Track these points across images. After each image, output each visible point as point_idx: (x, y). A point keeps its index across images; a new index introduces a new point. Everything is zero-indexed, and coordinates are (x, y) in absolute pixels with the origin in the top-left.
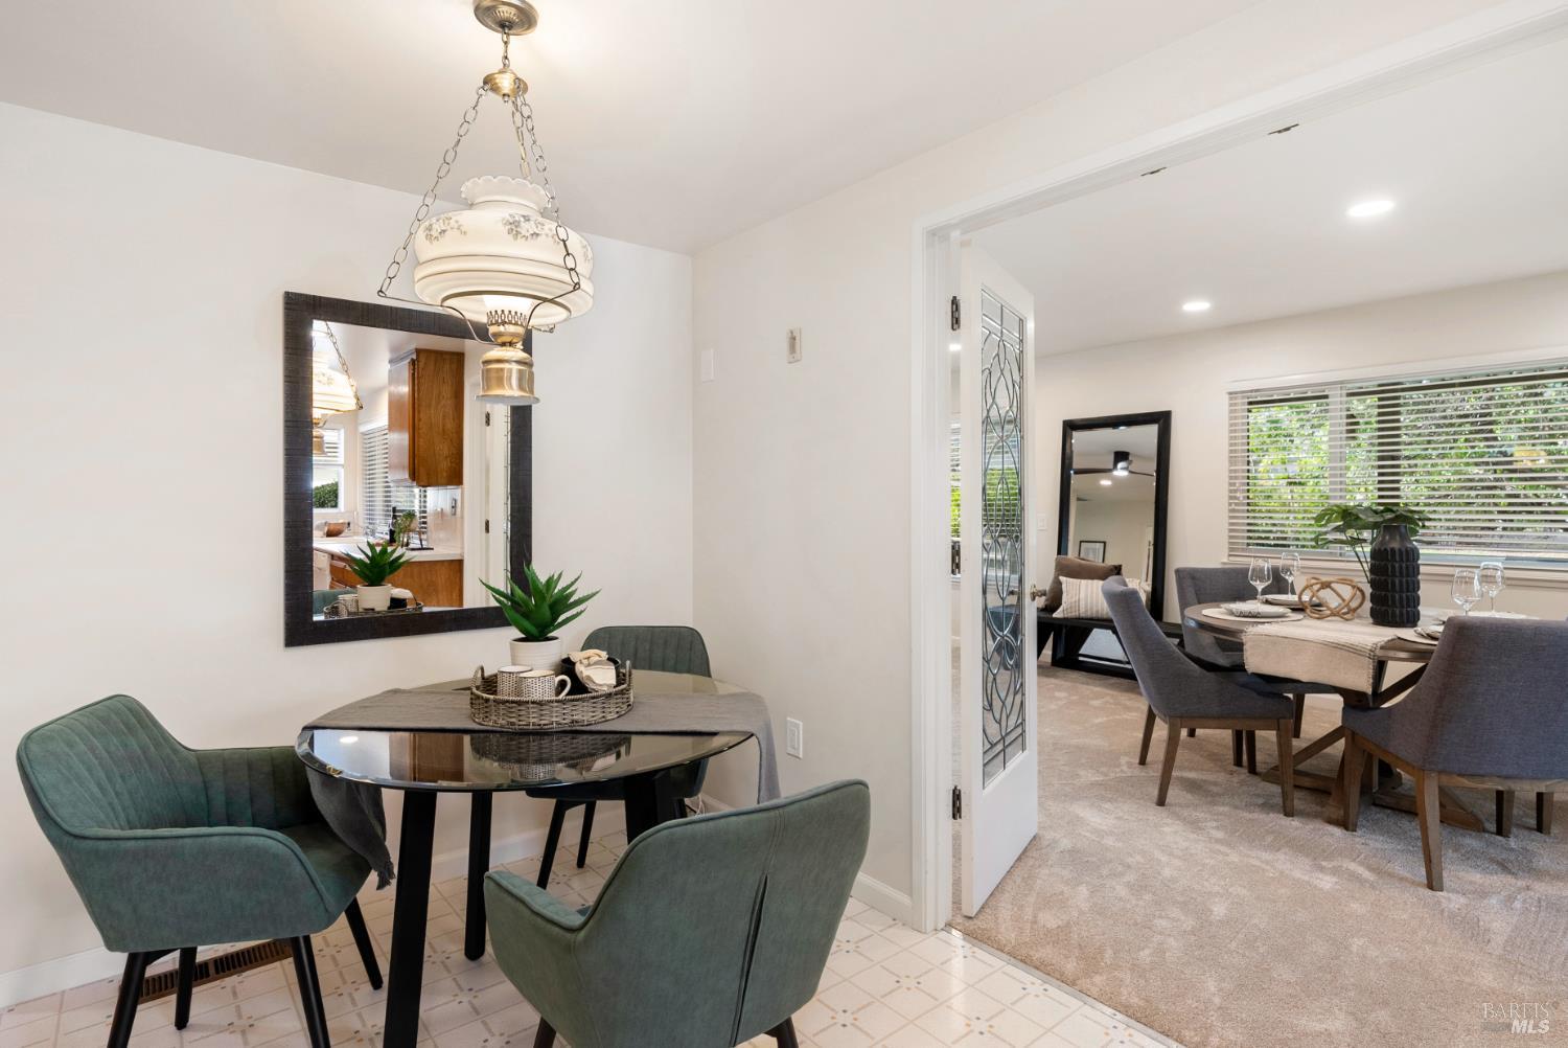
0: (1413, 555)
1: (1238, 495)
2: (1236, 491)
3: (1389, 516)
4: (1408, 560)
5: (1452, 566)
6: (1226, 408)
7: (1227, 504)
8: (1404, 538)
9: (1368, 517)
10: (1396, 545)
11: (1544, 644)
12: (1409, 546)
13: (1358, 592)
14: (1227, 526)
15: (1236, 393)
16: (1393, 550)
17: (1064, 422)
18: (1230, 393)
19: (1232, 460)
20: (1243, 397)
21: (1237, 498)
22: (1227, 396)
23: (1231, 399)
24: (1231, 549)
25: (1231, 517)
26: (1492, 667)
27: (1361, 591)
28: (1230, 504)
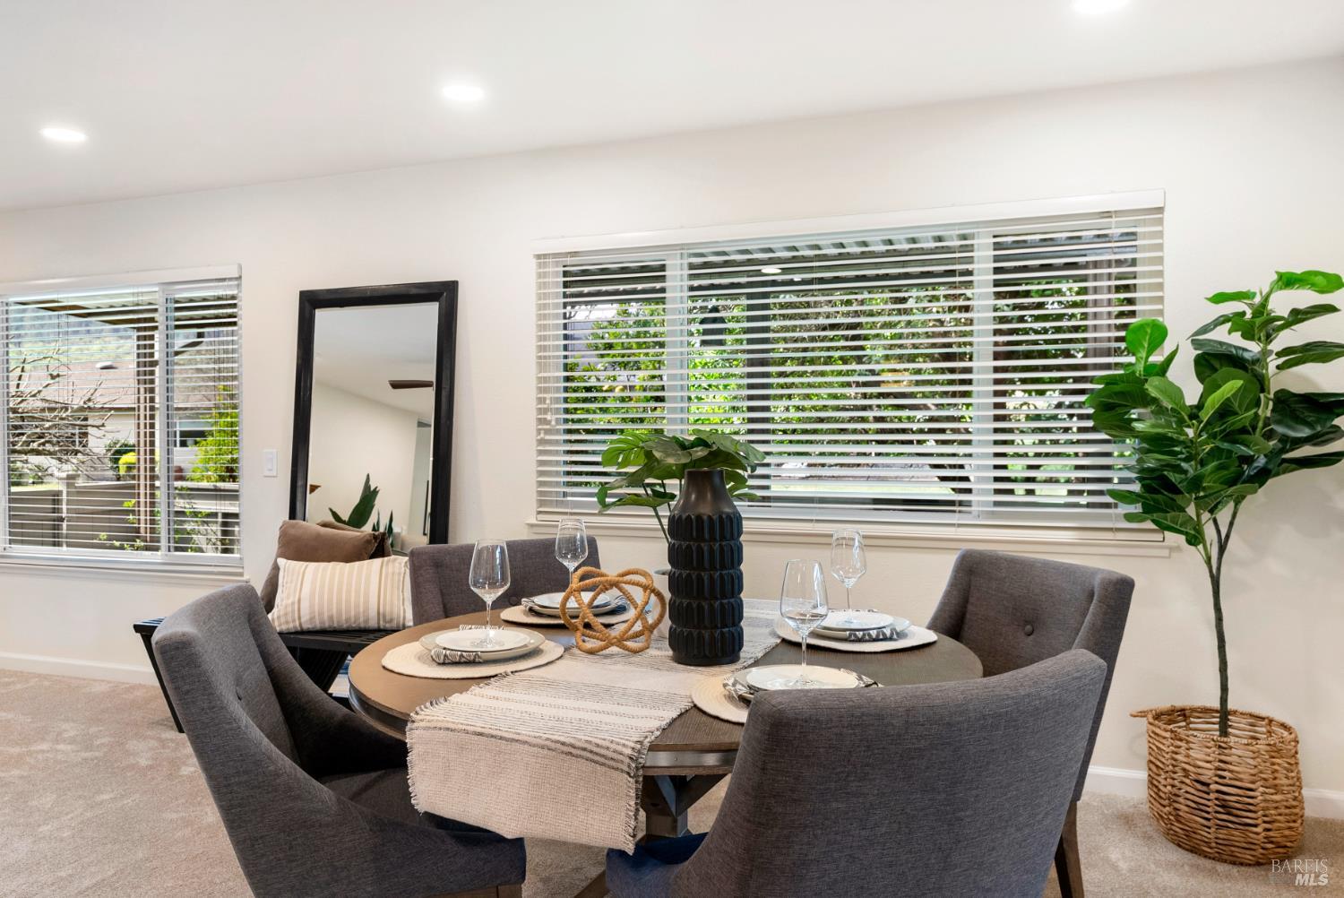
0: (731, 526)
1: (548, 417)
2: (545, 411)
3: (700, 452)
4: (723, 538)
5: (811, 521)
6: (532, 280)
7: (535, 432)
8: (720, 495)
9: (668, 455)
10: (706, 510)
11: (923, 743)
12: (727, 510)
13: (653, 598)
14: (534, 468)
15: (545, 256)
16: (699, 518)
17: (303, 294)
18: (538, 257)
19: (542, 363)
20: (557, 264)
21: (548, 422)
22: (534, 261)
23: (540, 265)
24: (541, 503)
25: (541, 453)
26: (834, 805)
27: (659, 595)
28: (539, 431)
